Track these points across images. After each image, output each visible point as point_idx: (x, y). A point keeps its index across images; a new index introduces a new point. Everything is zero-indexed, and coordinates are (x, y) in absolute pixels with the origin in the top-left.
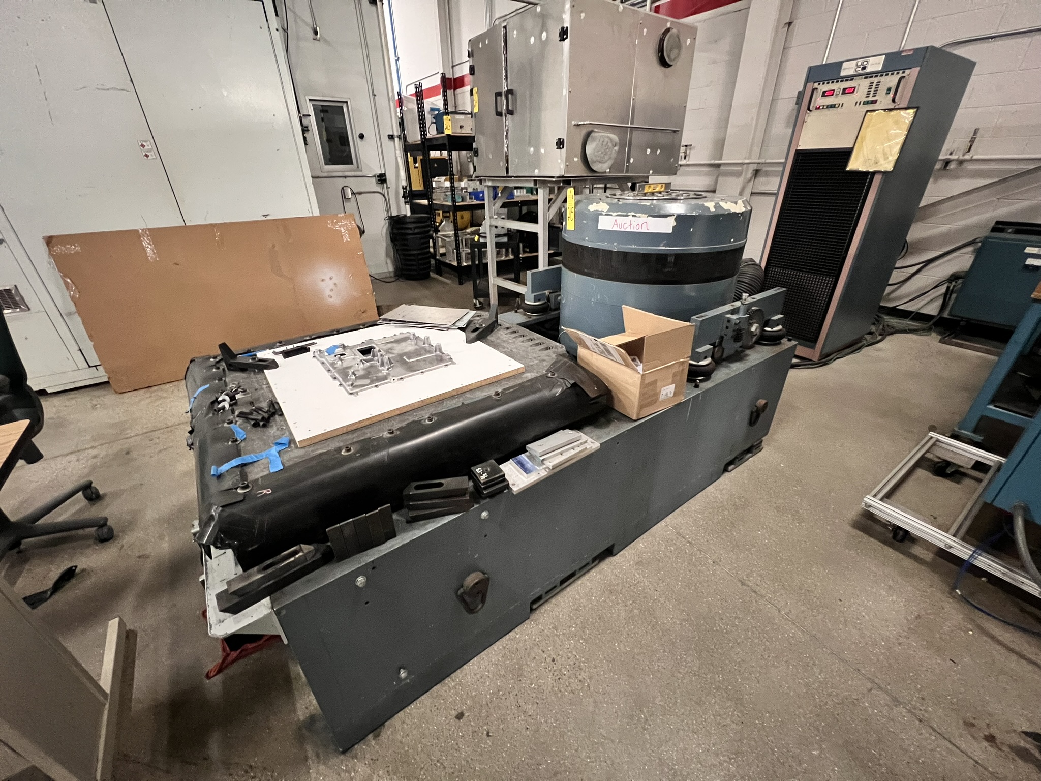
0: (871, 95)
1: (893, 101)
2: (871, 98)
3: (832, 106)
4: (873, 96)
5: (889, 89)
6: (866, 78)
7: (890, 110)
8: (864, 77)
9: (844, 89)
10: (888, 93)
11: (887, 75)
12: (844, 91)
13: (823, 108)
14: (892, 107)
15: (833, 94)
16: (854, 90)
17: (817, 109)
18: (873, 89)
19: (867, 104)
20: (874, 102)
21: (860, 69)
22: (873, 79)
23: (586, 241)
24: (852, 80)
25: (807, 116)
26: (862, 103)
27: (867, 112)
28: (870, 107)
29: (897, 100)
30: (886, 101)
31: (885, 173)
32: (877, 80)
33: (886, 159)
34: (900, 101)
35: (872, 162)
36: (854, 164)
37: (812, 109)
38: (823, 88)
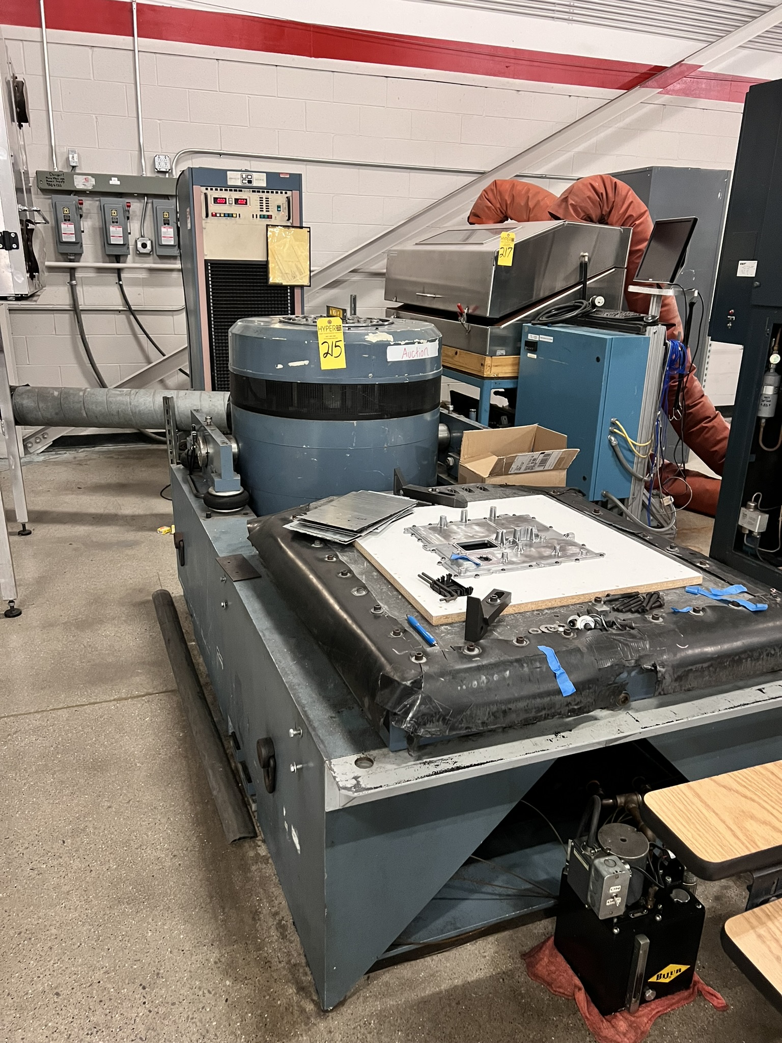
3: (230, 215)
4: (266, 211)
7: (288, 227)
8: (251, 190)
10: (279, 211)
11: (272, 192)
12: (237, 201)
13: (220, 216)
14: (289, 224)
15: (226, 203)
16: (246, 202)
17: (212, 215)
18: (264, 204)
19: (264, 218)
20: (269, 217)
21: (247, 182)
22: (261, 194)
23: (371, 379)
24: (241, 191)
25: (204, 222)
26: (258, 216)
27: (267, 226)
28: (268, 222)
29: (289, 219)
30: (280, 218)
31: (302, 287)
32: (264, 195)
33: (301, 274)
34: (294, 219)
35: (290, 277)
36: (275, 277)
37: (207, 216)
38: (213, 194)
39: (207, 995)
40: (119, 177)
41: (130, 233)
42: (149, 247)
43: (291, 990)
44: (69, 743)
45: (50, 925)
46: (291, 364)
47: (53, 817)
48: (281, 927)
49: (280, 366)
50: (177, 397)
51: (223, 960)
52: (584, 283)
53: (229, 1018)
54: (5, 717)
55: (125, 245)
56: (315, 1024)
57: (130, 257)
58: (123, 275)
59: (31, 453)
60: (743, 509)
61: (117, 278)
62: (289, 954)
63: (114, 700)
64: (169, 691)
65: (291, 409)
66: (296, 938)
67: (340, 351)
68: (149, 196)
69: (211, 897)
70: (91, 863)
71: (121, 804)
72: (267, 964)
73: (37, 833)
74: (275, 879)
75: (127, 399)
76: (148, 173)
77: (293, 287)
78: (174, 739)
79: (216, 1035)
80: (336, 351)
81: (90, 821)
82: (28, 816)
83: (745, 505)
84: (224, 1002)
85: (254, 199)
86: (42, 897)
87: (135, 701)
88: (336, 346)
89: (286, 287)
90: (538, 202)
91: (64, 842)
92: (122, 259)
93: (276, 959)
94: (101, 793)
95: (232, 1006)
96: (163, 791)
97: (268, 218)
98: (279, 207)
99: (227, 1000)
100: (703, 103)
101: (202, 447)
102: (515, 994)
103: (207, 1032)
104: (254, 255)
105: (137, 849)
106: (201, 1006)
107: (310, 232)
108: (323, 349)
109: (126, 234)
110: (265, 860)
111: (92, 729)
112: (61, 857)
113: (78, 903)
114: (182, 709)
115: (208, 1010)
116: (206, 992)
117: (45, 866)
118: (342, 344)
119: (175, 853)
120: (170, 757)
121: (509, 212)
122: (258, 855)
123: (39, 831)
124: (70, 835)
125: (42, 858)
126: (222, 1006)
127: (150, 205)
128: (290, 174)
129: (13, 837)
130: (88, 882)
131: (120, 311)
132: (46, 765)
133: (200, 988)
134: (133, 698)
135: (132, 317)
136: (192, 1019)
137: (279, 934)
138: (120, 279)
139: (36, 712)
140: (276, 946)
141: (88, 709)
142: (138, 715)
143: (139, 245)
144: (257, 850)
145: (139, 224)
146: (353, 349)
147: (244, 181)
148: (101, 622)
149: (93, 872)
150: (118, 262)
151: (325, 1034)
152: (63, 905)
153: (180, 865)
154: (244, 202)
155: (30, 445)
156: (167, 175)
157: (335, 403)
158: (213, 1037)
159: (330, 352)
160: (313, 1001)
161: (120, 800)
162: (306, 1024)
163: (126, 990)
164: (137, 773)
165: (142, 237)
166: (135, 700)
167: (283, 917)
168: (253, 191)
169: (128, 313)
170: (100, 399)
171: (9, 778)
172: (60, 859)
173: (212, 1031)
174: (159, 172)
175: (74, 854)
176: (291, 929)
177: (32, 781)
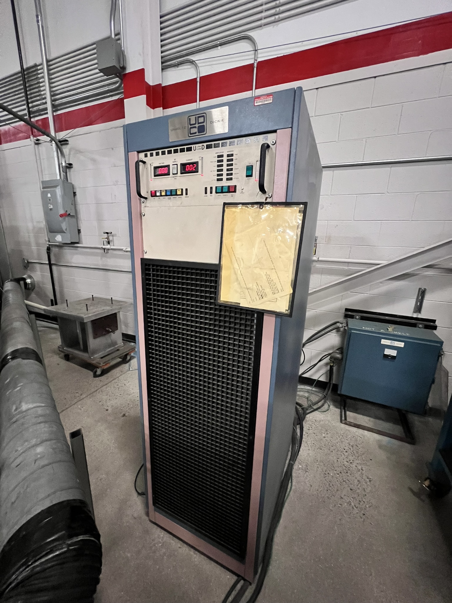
0: (224, 177)
1: (262, 188)
2: (225, 183)
3: (172, 193)
4: (227, 179)
5: (250, 169)
6: (208, 147)
7: (261, 204)
8: (205, 144)
9: (183, 165)
10: (249, 176)
12: (183, 167)
13: (161, 196)
15: (169, 173)
16: (198, 169)
17: (152, 195)
18: (225, 167)
19: (222, 192)
20: (232, 190)
22: (220, 149)
24: (189, 149)
25: (142, 205)
26: (213, 190)
27: (225, 204)
28: (229, 198)
30: (247, 189)
32: (225, 151)
36: (231, 293)
38: (154, 162)
77: (260, 313)
85: (209, 160)
97: (229, 192)
154: (195, 168)
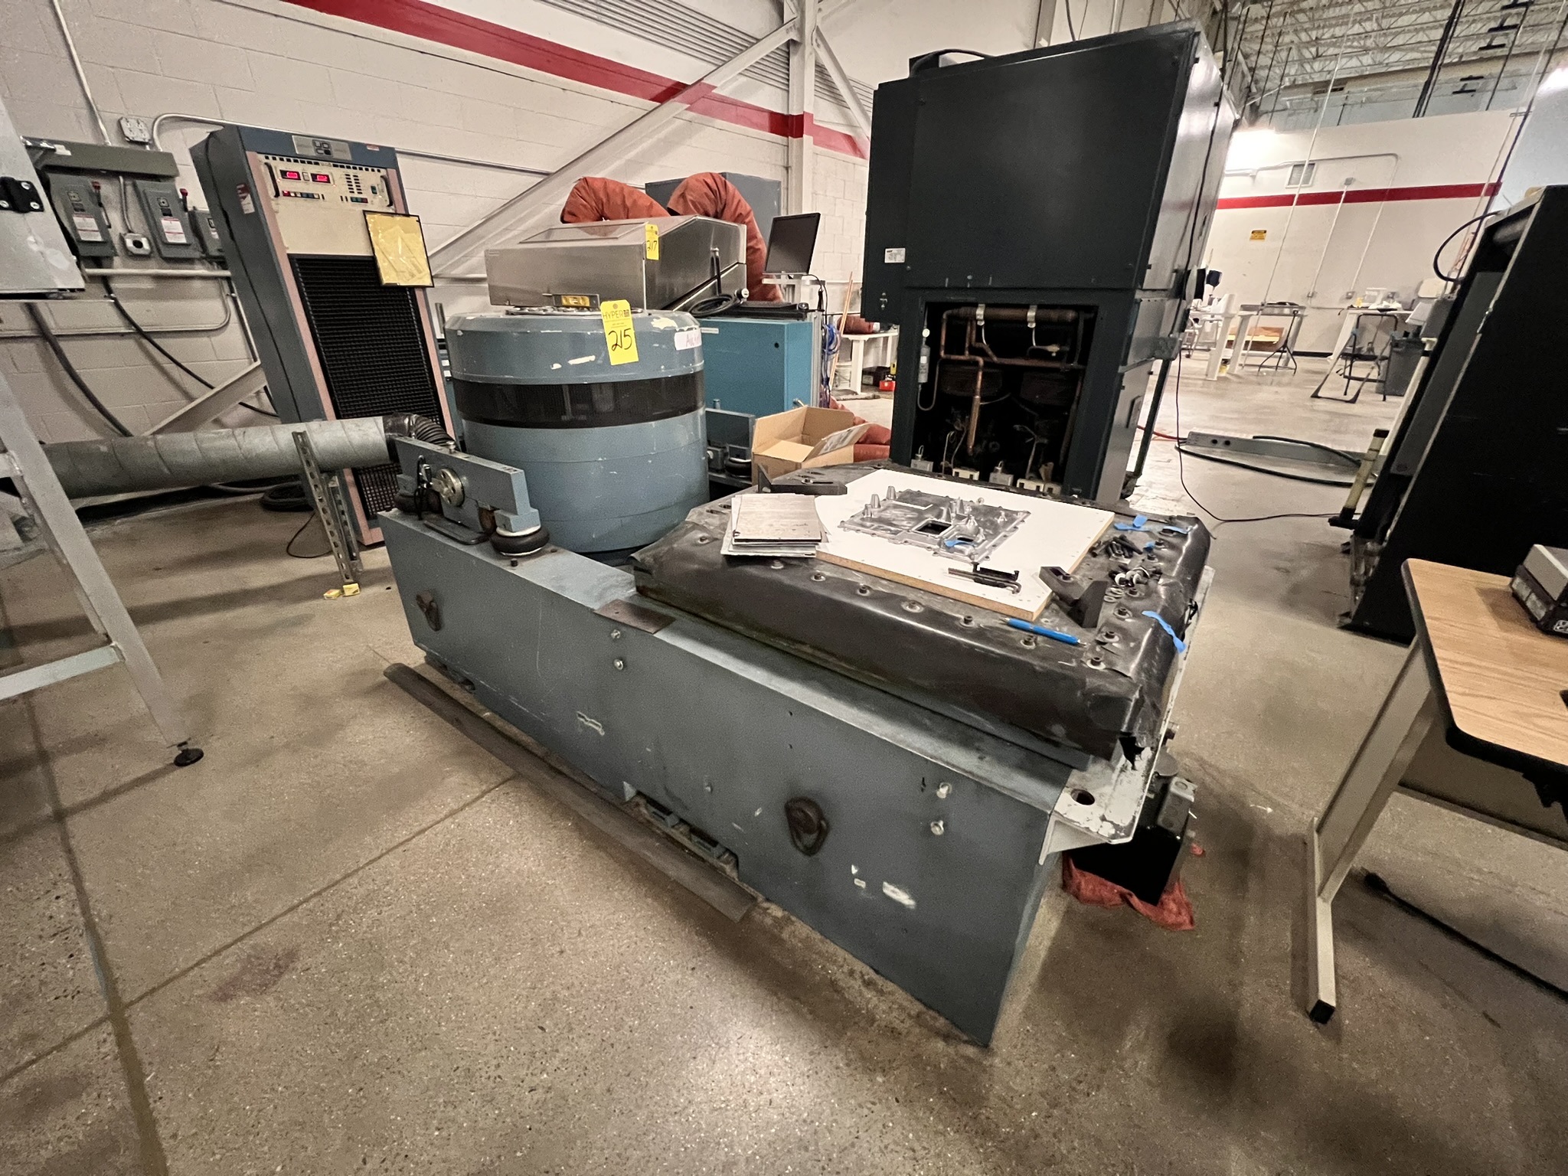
0: (356, 191)
2: (356, 195)
3: (310, 196)
4: (358, 193)
7: (392, 214)
8: (332, 164)
9: (313, 175)
10: (374, 193)
11: (361, 169)
12: (314, 177)
13: (296, 196)
14: (391, 211)
15: (299, 179)
16: (328, 179)
17: (285, 195)
18: (353, 183)
19: (357, 201)
20: (364, 201)
21: (322, 152)
22: (346, 170)
23: (663, 372)
24: (317, 164)
25: (273, 203)
26: (349, 199)
27: (365, 212)
28: (364, 207)
29: (391, 204)
30: (378, 202)
31: (423, 288)
32: (351, 172)
33: (420, 272)
34: (396, 205)
35: (407, 275)
36: (388, 277)
37: (277, 195)
38: (279, 165)
39: (874, 1108)
40: (68, 145)
41: (110, 227)
42: (146, 246)
43: (940, 1045)
44: (432, 897)
45: (626, 1149)
46: (572, 362)
47: (498, 1004)
48: (868, 984)
49: (557, 366)
50: (310, 431)
51: (852, 1056)
52: (718, 277)
53: (917, 1119)
54: (301, 903)
55: (107, 242)
56: (991, 1066)
57: (117, 260)
58: (114, 285)
59: (31, 540)
60: (913, 461)
61: (104, 290)
62: (902, 1008)
63: (446, 817)
64: (509, 780)
65: (564, 418)
66: (890, 986)
67: (630, 341)
68: (127, 175)
69: (776, 994)
70: (603, 1035)
71: (573, 941)
72: (893, 1033)
73: (494, 1038)
74: (817, 936)
75: (232, 442)
76: (112, 141)
77: (412, 289)
78: (566, 833)
79: (924, 1148)
80: (626, 342)
81: (553, 983)
82: (461, 1022)
83: (914, 457)
84: (896, 1104)
85: (337, 174)
86: (580, 1119)
87: (476, 807)
88: (625, 336)
89: (404, 288)
90: (635, 202)
91: (542, 1028)
92: (105, 262)
93: (898, 1022)
94: (535, 940)
95: (908, 1102)
96: (609, 900)
98: (373, 188)
99: (897, 1101)
100: (719, 123)
101: (453, 480)
102: (1093, 926)
103: (914, 1151)
104: (356, 248)
105: (642, 985)
106: (880, 1126)
107: (419, 221)
108: (610, 341)
109: (104, 227)
110: (787, 921)
111: (448, 865)
112: (557, 1051)
113: (633, 1096)
114: (542, 793)
115: (891, 1125)
116: (870, 1105)
117: (545, 1076)
118: (631, 333)
119: (691, 965)
120: (579, 855)
121: (606, 211)
122: (775, 918)
123: (494, 1033)
124: (542, 1015)
125: (531, 1068)
126: (899, 1112)
127: (130, 189)
128: (380, 147)
129: (463, 1063)
130: (622, 1063)
131: (122, 335)
132: (424, 940)
133: (860, 1106)
134: (468, 805)
135: (145, 341)
136: (886, 1147)
137: (874, 993)
138: (109, 291)
139: (345, 878)
140: (883, 1007)
141: (421, 840)
142: (495, 823)
143: (129, 243)
144: (769, 914)
145: (119, 214)
146: (645, 339)
147: (320, 151)
148: (341, 726)
149: (616, 1045)
150: (100, 266)
151: (1006, 1069)
152: (617, 1111)
153: (708, 976)
154: (327, 180)
155: (27, 529)
156: (148, 147)
157: (606, 406)
158: (924, 1153)
159: (619, 343)
160: (966, 1042)
161: (566, 936)
162: (985, 1071)
163: (789, 1167)
164: (558, 893)
165: (130, 232)
166: (474, 805)
167: (861, 972)
168: (335, 166)
169: (138, 336)
170: (186, 447)
171: (384, 985)
172: (557, 1055)
173: (917, 1147)
174: (132, 142)
175: (571, 1037)
176: (880, 981)
177: (423, 972)
